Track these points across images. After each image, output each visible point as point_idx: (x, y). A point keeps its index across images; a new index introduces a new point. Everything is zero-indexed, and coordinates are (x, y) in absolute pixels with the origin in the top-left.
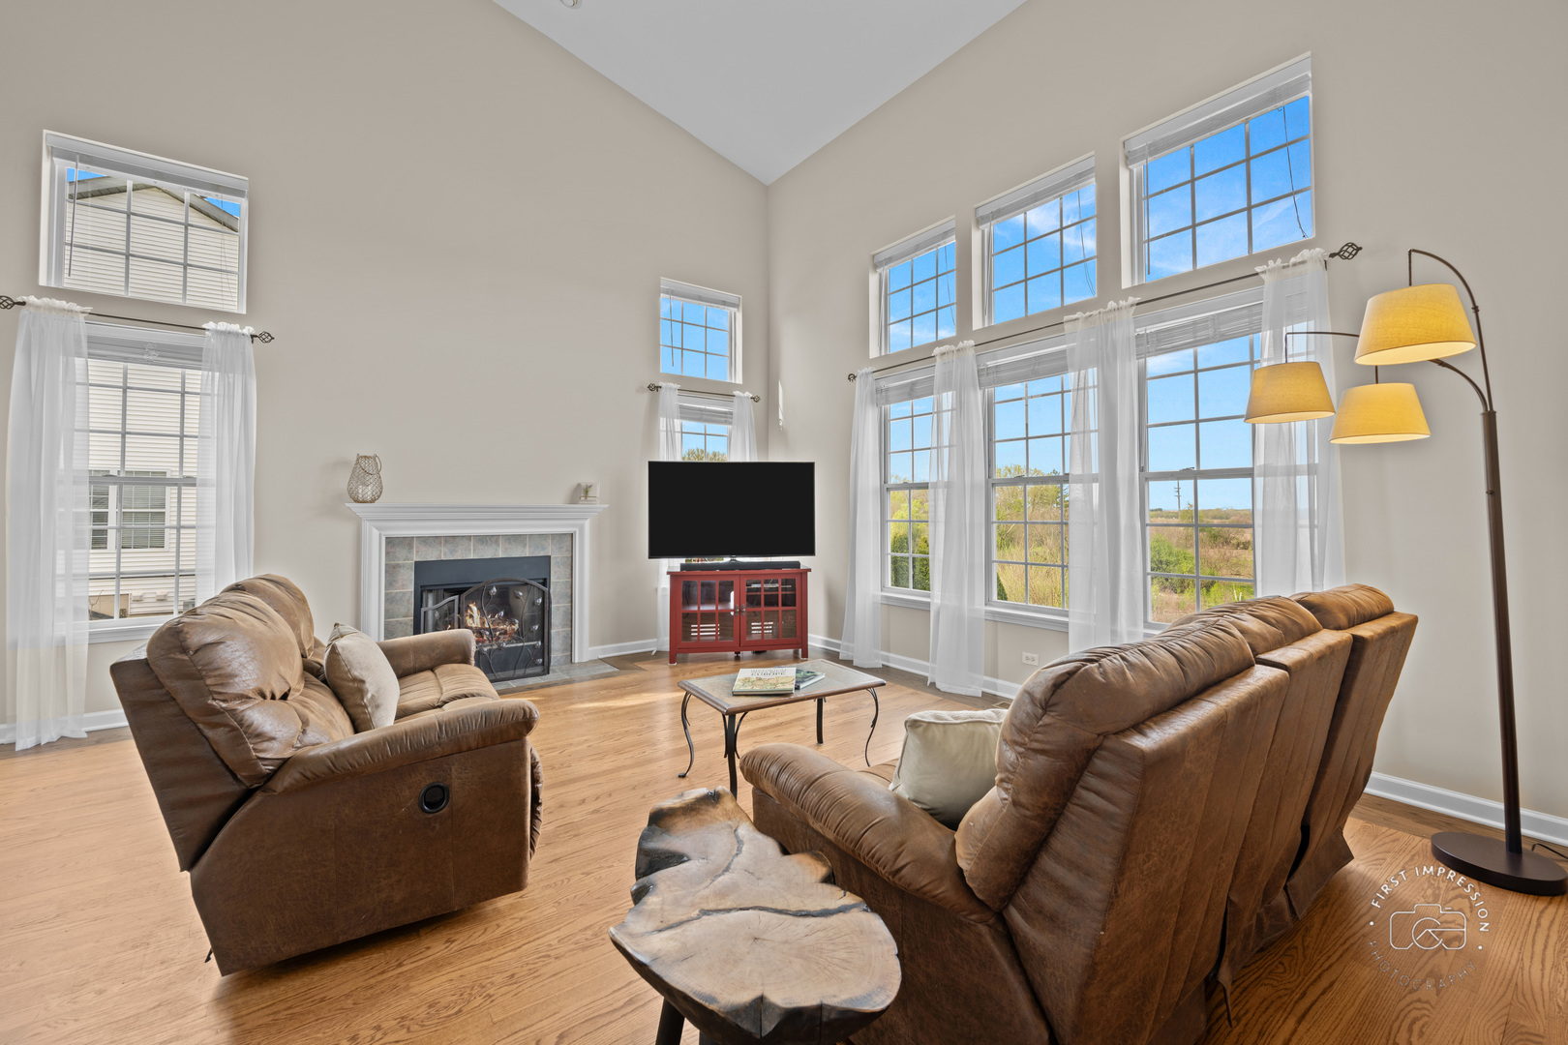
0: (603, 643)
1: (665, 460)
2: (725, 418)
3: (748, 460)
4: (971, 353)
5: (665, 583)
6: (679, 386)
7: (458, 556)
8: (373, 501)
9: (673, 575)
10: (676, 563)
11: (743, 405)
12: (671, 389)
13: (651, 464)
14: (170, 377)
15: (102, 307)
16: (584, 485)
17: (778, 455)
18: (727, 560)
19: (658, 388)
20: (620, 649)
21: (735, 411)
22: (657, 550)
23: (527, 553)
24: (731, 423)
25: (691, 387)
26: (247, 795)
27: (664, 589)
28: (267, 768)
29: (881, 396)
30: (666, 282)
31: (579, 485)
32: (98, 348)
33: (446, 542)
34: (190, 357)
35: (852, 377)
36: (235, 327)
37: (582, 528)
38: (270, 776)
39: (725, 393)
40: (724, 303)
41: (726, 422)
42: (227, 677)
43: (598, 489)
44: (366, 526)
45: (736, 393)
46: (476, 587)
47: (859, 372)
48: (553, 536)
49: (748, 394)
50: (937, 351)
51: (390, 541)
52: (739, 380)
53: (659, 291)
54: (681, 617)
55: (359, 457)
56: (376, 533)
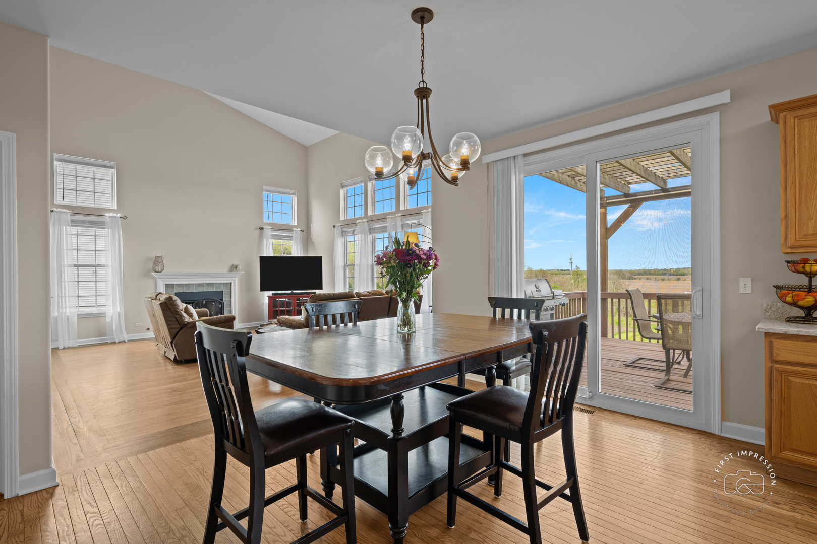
0: (243, 323)
1: (266, 256)
2: (290, 238)
3: (299, 256)
4: (366, 223)
5: (266, 301)
6: (271, 227)
7: (190, 291)
8: (161, 272)
9: (269, 297)
10: (270, 293)
11: (297, 233)
12: (268, 228)
13: (261, 258)
14: (92, 231)
15: (76, 210)
16: (235, 265)
17: (311, 254)
18: (290, 292)
19: (263, 228)
20: (250, 325)
21: (294, 235)
22: (263, 288)
23: (215, 290)
24: (292, 240)
25: (276, 227)
26: (181, 329)
27: (266, 303)
28: (186, 323)
29: (343, 233)
30: (265, 188)
31: (233, 265)
32: (74, 223)
33: (186, 286)
34: (101, 224)
35: (334, 227)
36: (115, 215)
37: (234, 281)
38: (186, 325)
39: (289, 229)
40: (289, 194)
41: (290, 240)
42: (179, 306)
43: (241, 266)
44: (158, 280)
45: (294, 229)
46: (197, 302)
47: (336, 225)
48: (224, 283)
49: (299, 229)
50: (358, 221)
51: (166, 285)
52: (296, 224)
53: (262, 191)
54: (272, 312)
55: (156, 257)
56: (162, 283)
